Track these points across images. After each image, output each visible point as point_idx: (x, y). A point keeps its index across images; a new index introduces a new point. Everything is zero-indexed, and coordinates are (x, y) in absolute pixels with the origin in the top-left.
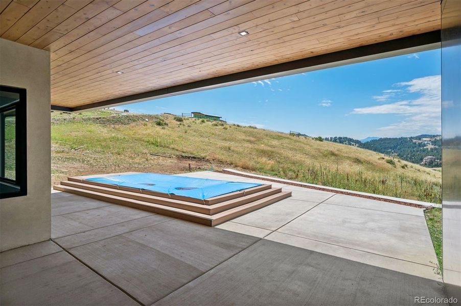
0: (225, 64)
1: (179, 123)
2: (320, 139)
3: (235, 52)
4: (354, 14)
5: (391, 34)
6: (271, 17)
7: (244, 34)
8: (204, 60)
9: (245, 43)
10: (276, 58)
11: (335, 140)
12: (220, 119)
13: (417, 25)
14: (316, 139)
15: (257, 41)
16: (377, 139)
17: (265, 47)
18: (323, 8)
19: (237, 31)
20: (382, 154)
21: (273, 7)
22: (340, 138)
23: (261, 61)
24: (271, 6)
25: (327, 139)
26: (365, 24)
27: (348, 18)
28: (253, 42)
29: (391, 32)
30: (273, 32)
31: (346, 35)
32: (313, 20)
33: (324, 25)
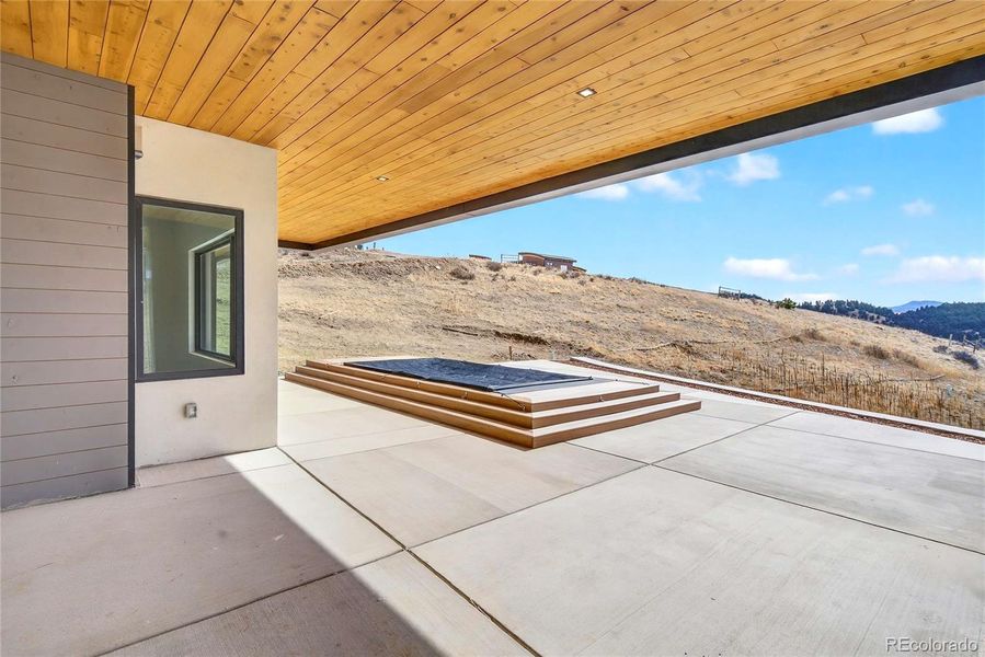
0: (561, 152)
1: (494, 273)
2: (788, 305)
3: (576, 128)
4: (804, 34)
5: (903, 65)
6: (635, 56)
7: (587, 93)
8: (521, 148)
9: (592, 110)
10: (659, 135)
11: (826, 308)
12: (574, 264)
13: (961, 40)
14: (779, 305)
15: (614, 105)
16: (935, 306)
17: (631, 116)
18: (735, 29)
19: (574, 88)
20: (944, 340)
21: (635, 39)
22: (839, 303)
23: (629, 143)
24: (630, 37)
25: (807, 306)
26: (834, 51)
27: (794, 41)
28: (607, 107)
29: (899, 61)
30: (641, 84)
31: (795, 77)
32: (720, 54)
33: (743, 61)
